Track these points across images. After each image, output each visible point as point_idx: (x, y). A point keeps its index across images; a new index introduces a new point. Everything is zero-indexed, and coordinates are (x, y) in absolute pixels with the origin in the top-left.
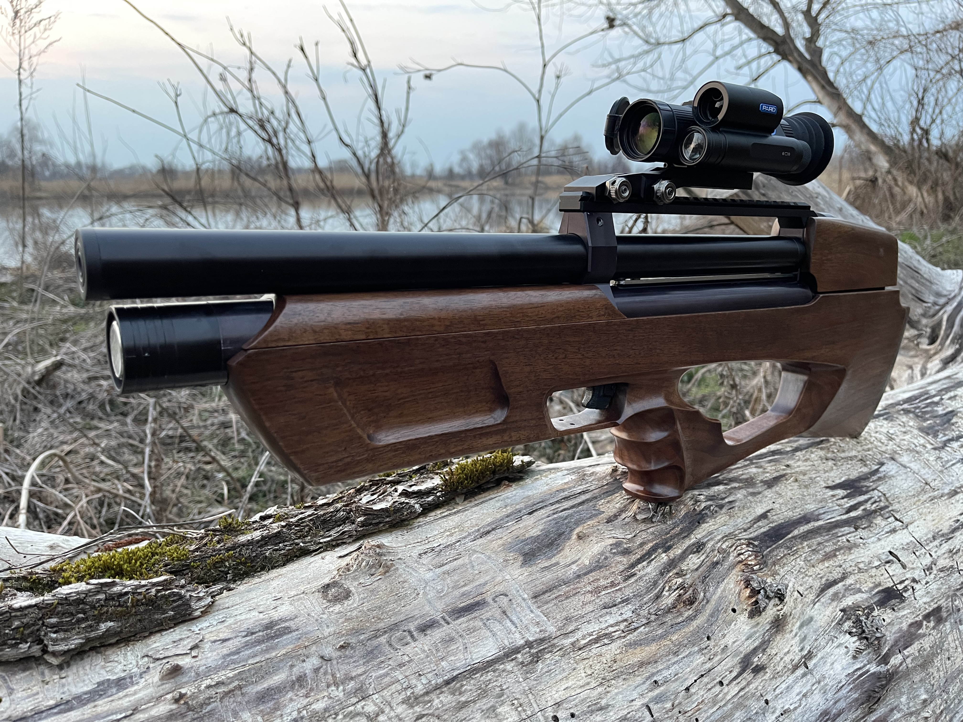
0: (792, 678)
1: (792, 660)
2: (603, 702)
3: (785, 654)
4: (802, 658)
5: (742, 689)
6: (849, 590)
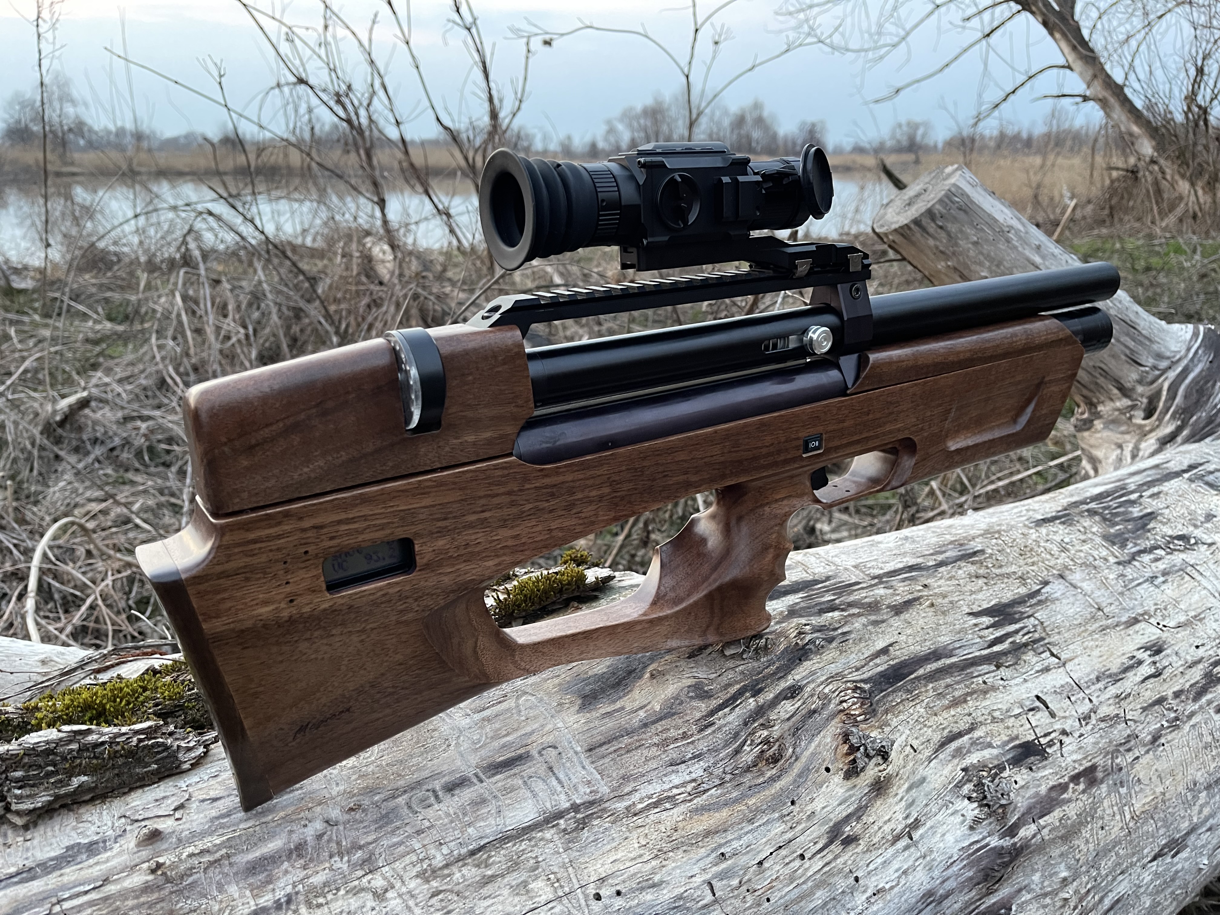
0: (891, 851)
1: (893, 830)
2: (657, 878)
3: (885, 823)
4: (906, 827)
5: (827, 864)
6: (978, 744)
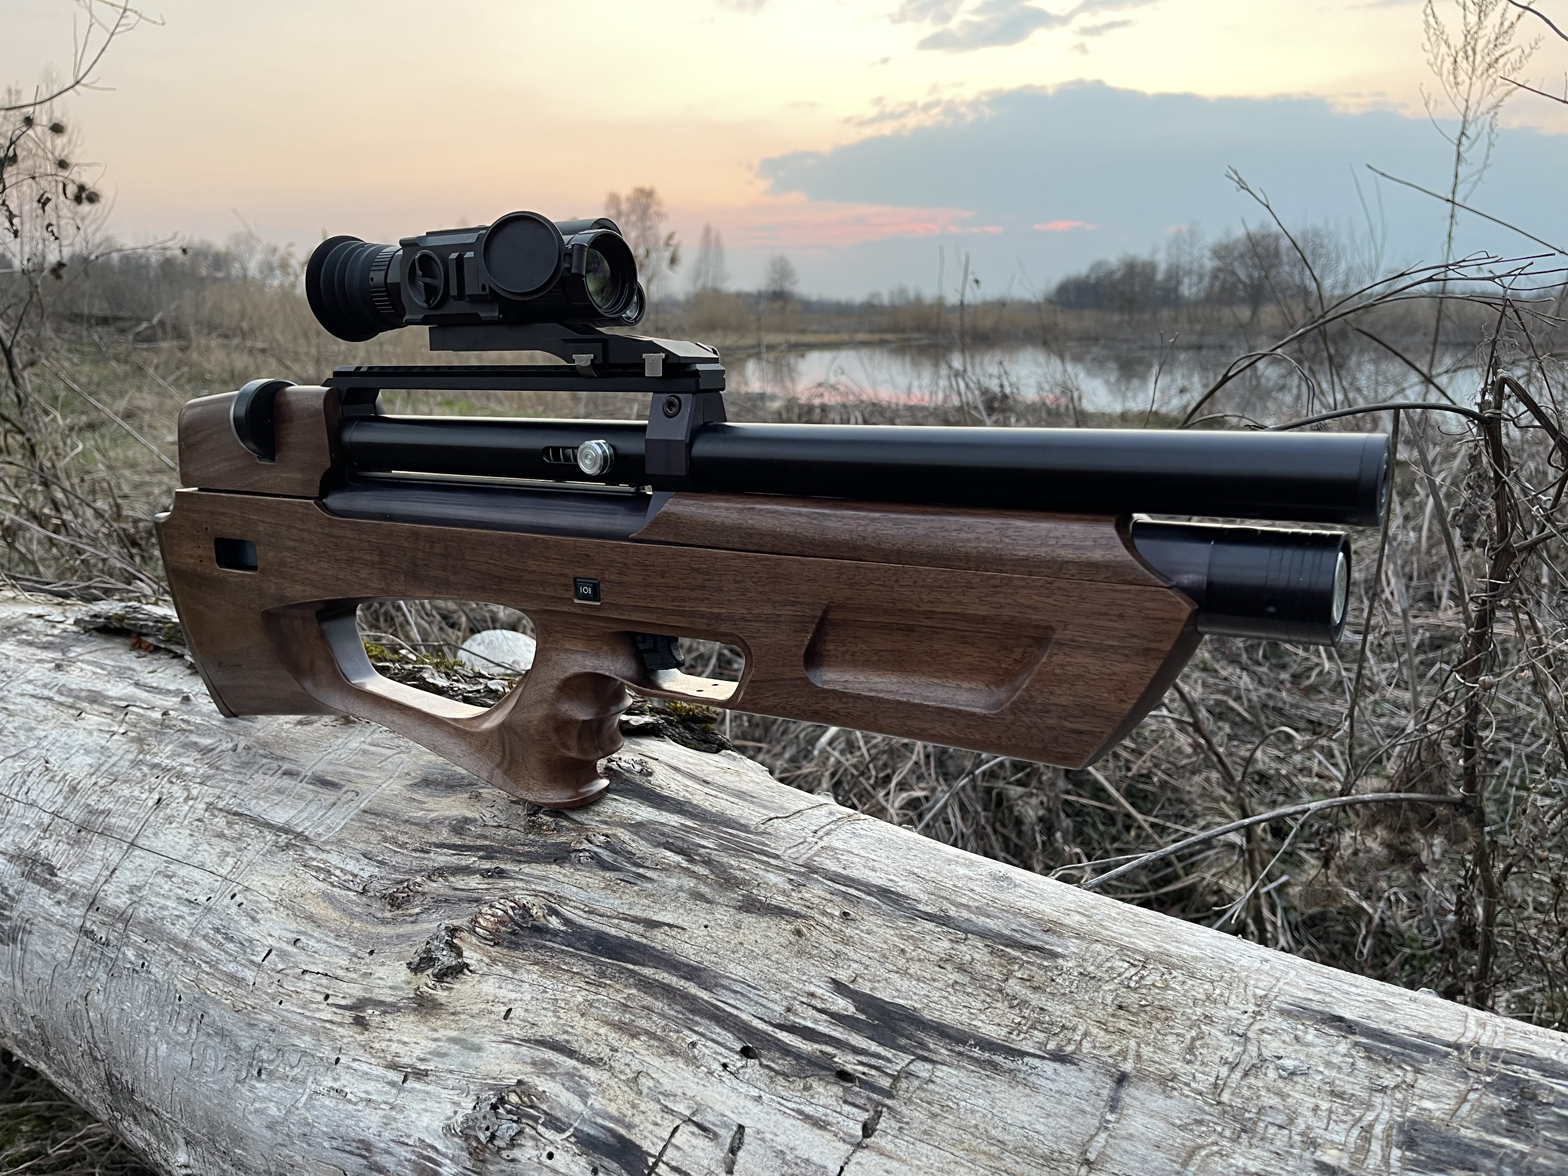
0: (380, 1071)
4: (410, 1066)
5: (331, 1022)
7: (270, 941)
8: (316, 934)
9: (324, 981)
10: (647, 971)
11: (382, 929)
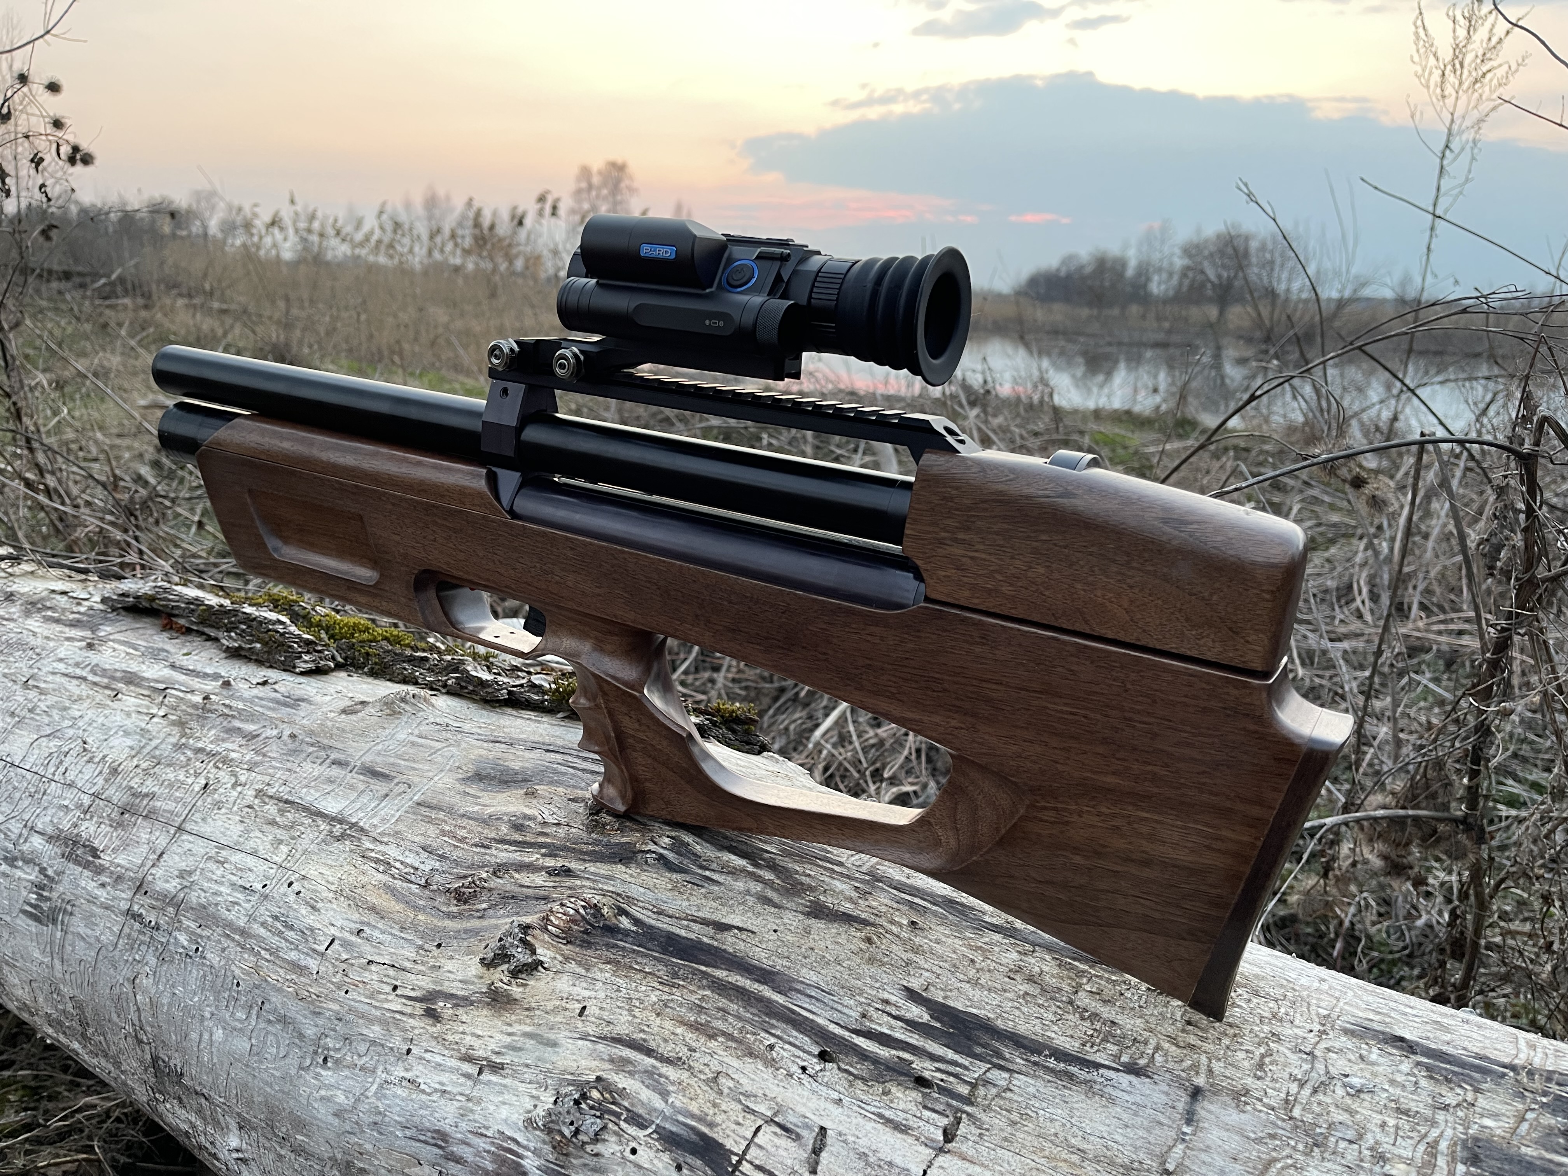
3: (473, 1034)
4: (486, 1059)
5: (401, 1013)
7: (333, 931)
8: (380, 925)
9: (391, 972)
10: (721, 974)
11: (449, 923)
